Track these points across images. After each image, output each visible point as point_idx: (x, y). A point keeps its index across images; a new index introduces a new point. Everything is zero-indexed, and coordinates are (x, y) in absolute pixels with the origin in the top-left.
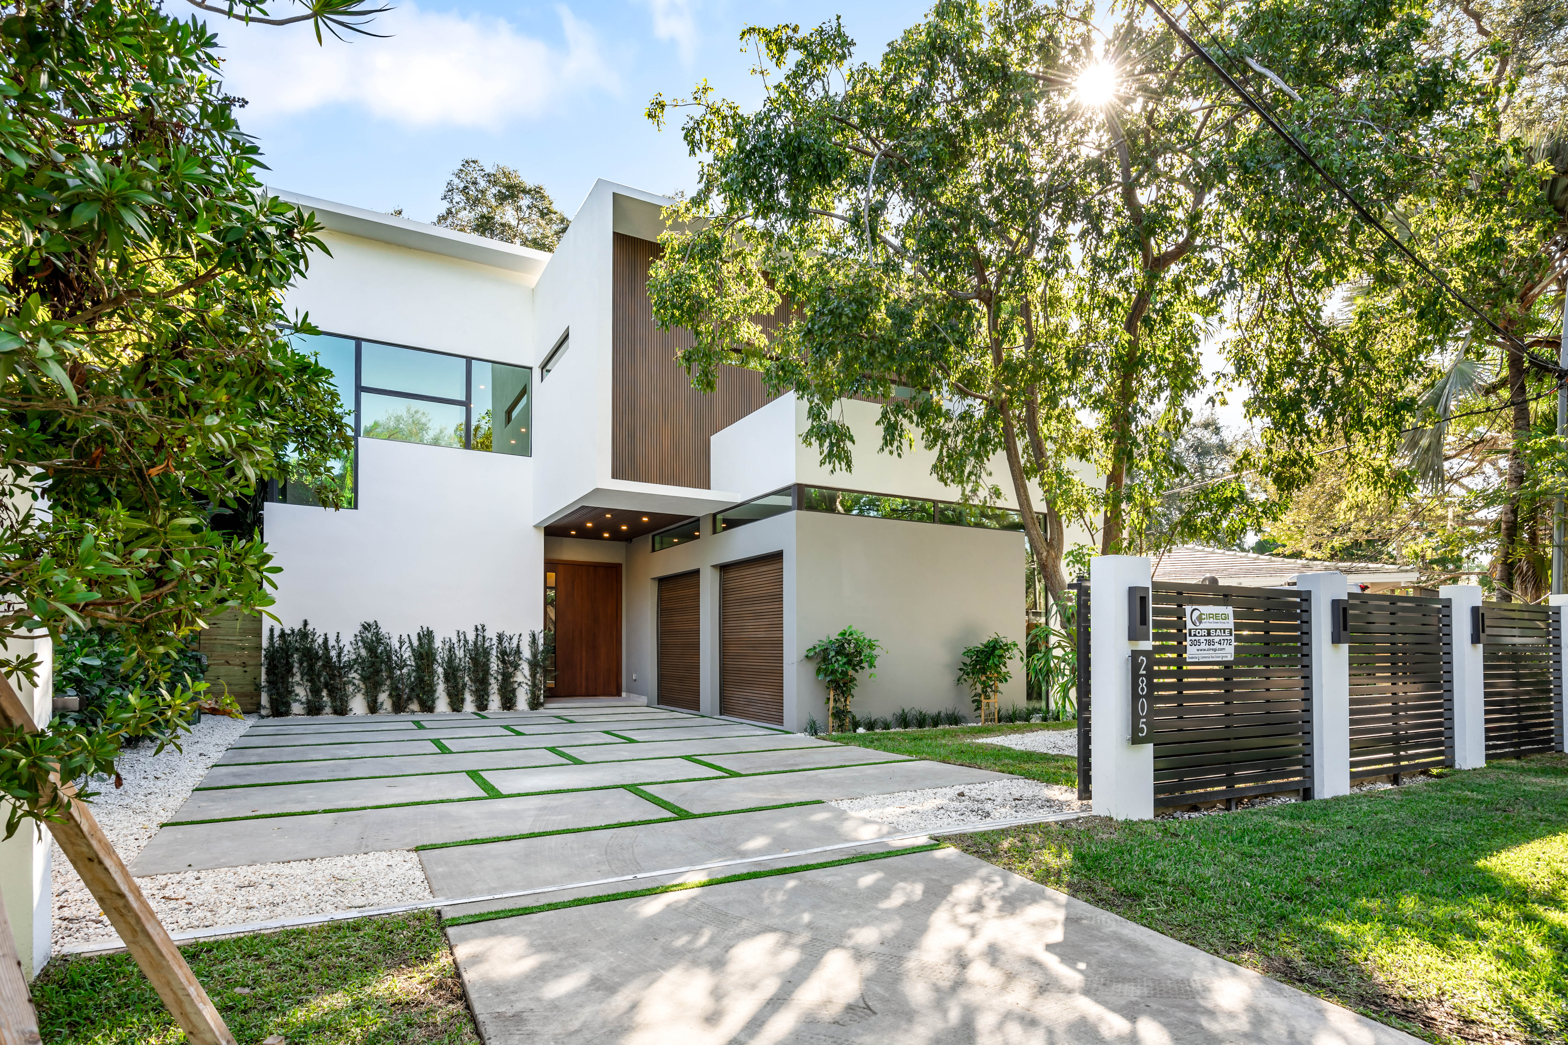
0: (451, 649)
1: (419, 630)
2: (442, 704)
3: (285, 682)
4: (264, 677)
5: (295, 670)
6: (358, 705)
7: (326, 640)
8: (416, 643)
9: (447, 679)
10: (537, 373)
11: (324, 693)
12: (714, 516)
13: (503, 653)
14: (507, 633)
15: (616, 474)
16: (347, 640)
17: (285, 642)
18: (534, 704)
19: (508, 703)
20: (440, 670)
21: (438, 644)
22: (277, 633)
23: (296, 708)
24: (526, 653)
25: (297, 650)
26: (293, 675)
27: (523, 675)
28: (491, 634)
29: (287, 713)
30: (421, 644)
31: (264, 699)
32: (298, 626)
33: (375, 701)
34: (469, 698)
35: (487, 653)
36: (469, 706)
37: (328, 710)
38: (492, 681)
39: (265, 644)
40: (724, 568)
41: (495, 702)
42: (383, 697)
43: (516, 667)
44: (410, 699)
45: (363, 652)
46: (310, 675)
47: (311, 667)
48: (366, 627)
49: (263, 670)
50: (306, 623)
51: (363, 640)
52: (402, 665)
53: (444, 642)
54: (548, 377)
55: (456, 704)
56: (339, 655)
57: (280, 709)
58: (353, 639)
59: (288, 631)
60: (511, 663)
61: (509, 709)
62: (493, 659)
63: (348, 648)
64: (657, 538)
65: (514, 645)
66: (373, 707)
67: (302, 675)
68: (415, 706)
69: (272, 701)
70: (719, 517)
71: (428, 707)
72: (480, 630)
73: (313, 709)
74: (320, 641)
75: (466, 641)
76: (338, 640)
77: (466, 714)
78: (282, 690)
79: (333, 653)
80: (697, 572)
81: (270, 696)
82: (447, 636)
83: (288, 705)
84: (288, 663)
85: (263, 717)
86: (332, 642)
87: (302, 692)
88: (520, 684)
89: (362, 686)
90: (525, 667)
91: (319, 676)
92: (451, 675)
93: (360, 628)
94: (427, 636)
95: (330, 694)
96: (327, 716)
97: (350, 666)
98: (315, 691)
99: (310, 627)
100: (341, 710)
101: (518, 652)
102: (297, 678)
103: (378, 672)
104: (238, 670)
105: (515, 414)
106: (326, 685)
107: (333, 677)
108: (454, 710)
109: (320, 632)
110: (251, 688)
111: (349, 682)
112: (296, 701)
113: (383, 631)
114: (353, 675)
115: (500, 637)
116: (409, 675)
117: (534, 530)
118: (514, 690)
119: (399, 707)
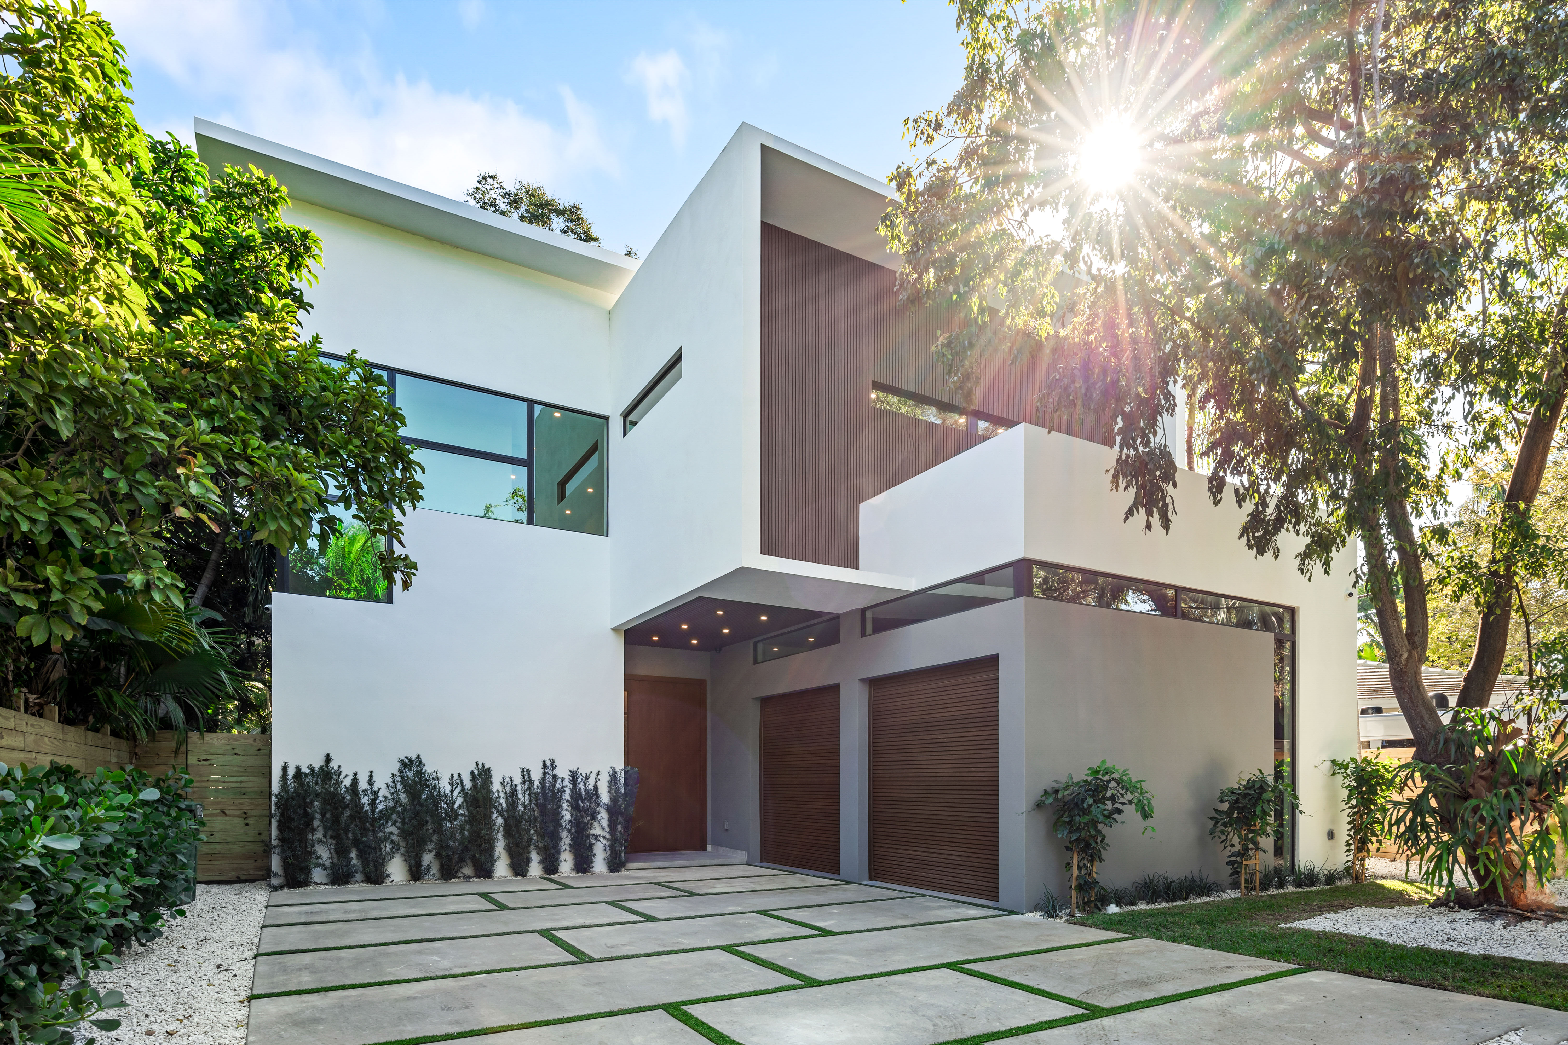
0: (514, 791)
1: (473, 767)
2: (502, 868)
3: (303, 840)
4: (274, 833)
5: (316, 823)
6: (396, 869)
7: (355, 781)
8: (468, 784)
9: (508, 834)
10: (616, 425)
11: (353, 854)
12: (863, 611)
13: (576, 796)
14: (583, 771)
15: (767, 548)
16: (382, 781)
17: (301, 785)
18: (615, 865)
19: (583, 863)
20: (500, 821)
21: (496, 786)
22: (291, 772)
23: (318, 875)
24: (605, 797)
25: (318, 795)
26: (313, 830)
27: (600, 827)
28: (562, 772)
29: (306, 883)
30: (475, 786)
31: (275, 863)
32: (318, 763)
33: (419, 864)
34: (535, 857)
35: (556, 796)
36: (535, 869)
37: (359, 877)
38: (565, 834)
39: (276, 787)
40: (875, 684)
41: (566, 863)
42: (428, 858)
43: (594, 816)
44: (462, 860)
45: (403, 798)
46: (336, 829)
47: (336, 819)
48: (407, 764)
49: (274, 823)
50: (328, 759)
51: (404, 781)
52: (453, 815)
53: (503, 783)
54: (634, 432)
55: (519, 868)
56: (373, 802)
57: (296, 877)
58: (389, 781)
59: (305, 770)
60: (586, 811)
61: (584, 871)
62: (565, 806)
63: (384, 792)
64: (760, 647)
65: (591, 787)
66: (416, 874)
67: (326, 830)
68: (468, 870)
69: (286, 865)
70: (869, 614)
71: (485, 871)
72: (548, 766)
73: (340, 878)
74: (347, 782)
75: (531, 782)
76: (371, 783)
77: (533, 879)
78: (299, 851)
79: (365, 800)
80: (835, 689)
81: (284, 860)
82: (508, 775)
83: (307, 872)
84: (306, 813)
85: (275, 889)
86: (363, 785)
87: (324, 853)
88: (596, 837)
89: (402, 844)
90: (603, 815)
91: (347, 831)
92: (512, 828)
93: (398, 765)
94: (483, 775)
95: (360, 856)
96: (358, 889)
97: (386, 815)
98: (341, 852)
99: (334, 765)
100: (376, 877)
101: (595, 793)
102: (319, 835)
103: (422, 824)
104: (239, 823)
105: (570, 488)
106: (356, 843)
107: (364, 831)
108: (517, 874)
109: (347, 771)
110: (259, 849)
111: (386, 839)
112: (317, 865)
113: (429, 768)
114: (391, 829)
115: (574, 776)
116: (462, 828)
117: (612, 635)
118: (591, 846)
119: (447, 873)
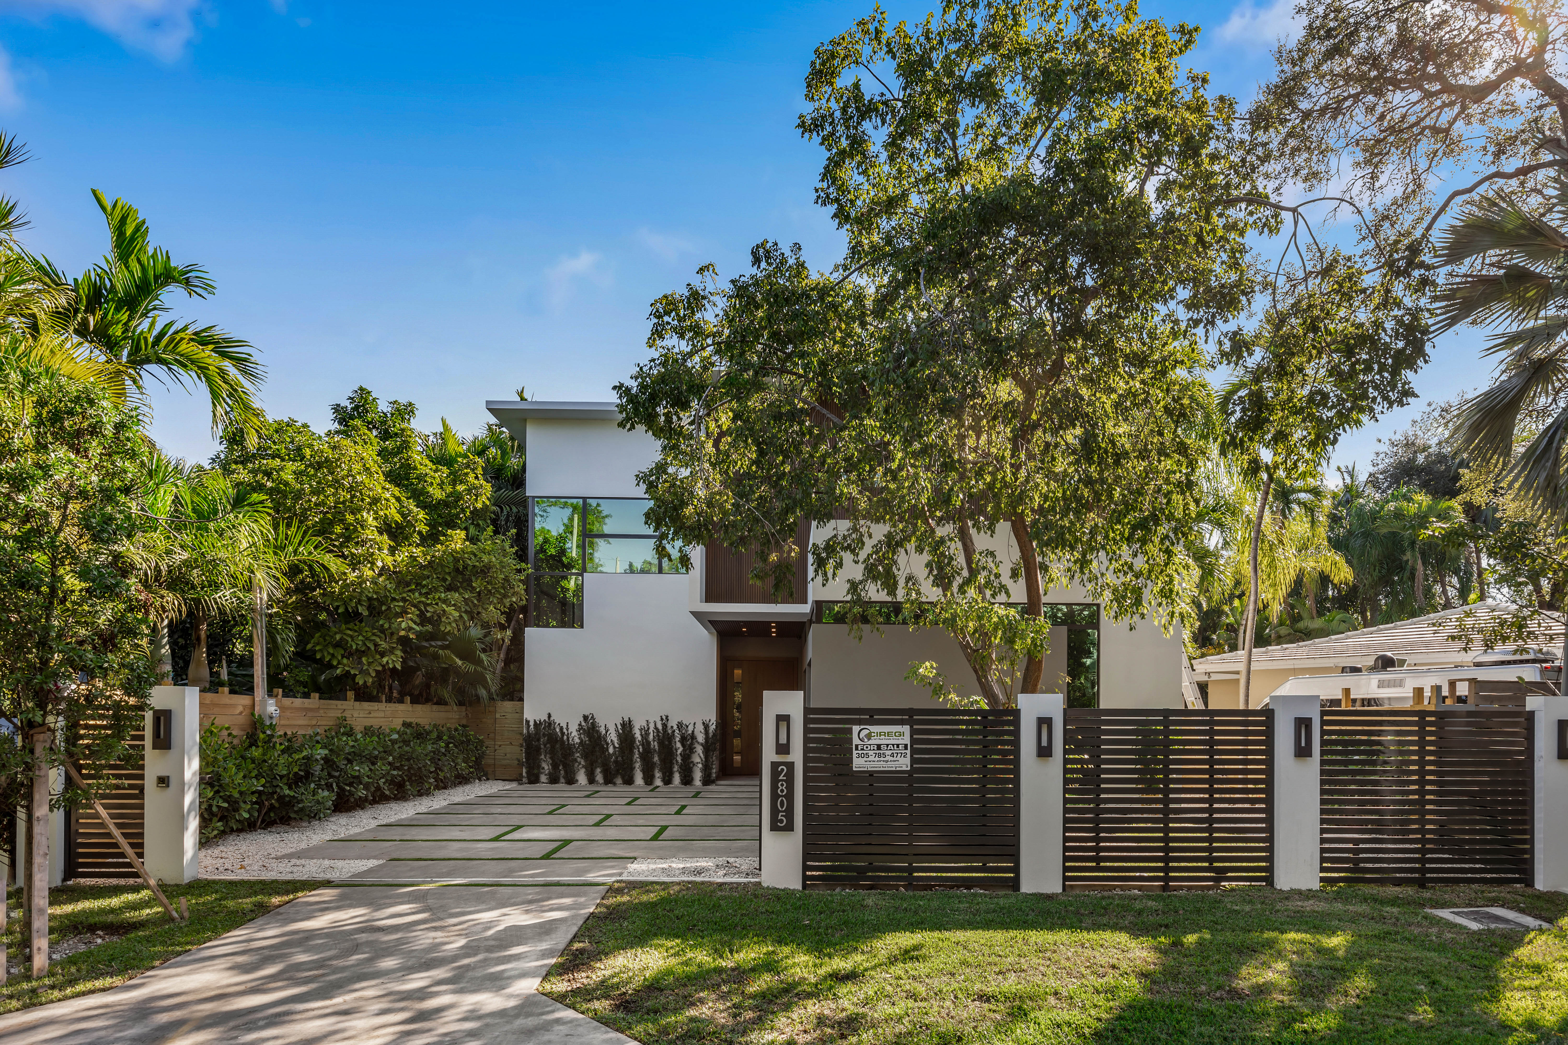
0: (645, 735)
1: (622, 719)
2: (639, 779)
3: (536, 759)
4: (523, 755)
5: (542, 751)
6: (581, 777)
7: (561, 728)
8: (620, 729)
9: (642, 759)
11: (561, 768)
13: (683, 738)
14: (685, 722)
16: (573, 728)
17: (537, 730)
18: (707, 781)
19: (687, 780)
20: (638, 753)
21: (636, 730)
22: (532, 723)
23: (543, 778)
24: (701, 738)
25: (544, 735)
26: (541, 754)
27: (698, 756)
28: (673, 723)
29: (537, 781)
30: (624, 730)
31: (524, 770)
32: (545, 719)
33: (592, 775)
34: (658, 774)
35: (671, 738)
36: (658, 781)
37: (562, 780)
38: (675, 762)
39: (525, 731)
41: (677, 778)
42: (598, 772)
43: (693, 749)
44: (615, 774)
45: (584, 738)
46: (552, 753)
48: (585, 718)
49: (523, 750)
50: (549, 716)
51: (583, 728)
53: (640, 729)
55: (649, 779)
56: (569, 740)
57: (534, 779)
58: (577, 727)
59: (539, 722)
60: (689, 746)
61: (688, 784)
62: (676, 743)
63: (574, 734)
65: (691, 731)
66: (591, 780)
67: (547, 754)
68: (619, 781)
69: (528, 772)
71: (629, 781)
72: (665, 720)
73: (554, 780)
74: (558, 728)
75: (655, 728)
76: (568, 729)
77: (656, 787)
78: (535, 765)
79: (565, 738)
81: (528, 769)
82: (643, 725)
83: (538, 775)
84: (538, 745)
85: (523, 783)
86: (565, 730)
87: (546, 767)
88: (696, 764)
89: (585, 763)
90: (699, 750)
91: (557, 754)
92: (645, 757)
93: (582, 719)
94: (628, 724)
95: (564, 770)
96: (561, 786)
97: (576, 748)
98: (555, 766)
99: (552, 719)
100: (571, 780)
101: (694, 737)
102: (544, 757)
103: (594, 753)
106: (563, 763)
107: (565, 756)
108: (647, 784)
109: (558, 722)
110: (517, 763)
111: (576, 761)
112: (543, 773)
113: (596, 721)
114: (577, 755)
115: (680, 725)
116: (614, 753)
118: (692, 769)
119: (608, 781)
